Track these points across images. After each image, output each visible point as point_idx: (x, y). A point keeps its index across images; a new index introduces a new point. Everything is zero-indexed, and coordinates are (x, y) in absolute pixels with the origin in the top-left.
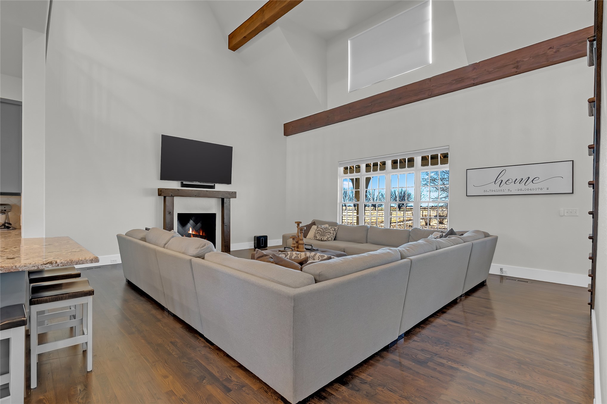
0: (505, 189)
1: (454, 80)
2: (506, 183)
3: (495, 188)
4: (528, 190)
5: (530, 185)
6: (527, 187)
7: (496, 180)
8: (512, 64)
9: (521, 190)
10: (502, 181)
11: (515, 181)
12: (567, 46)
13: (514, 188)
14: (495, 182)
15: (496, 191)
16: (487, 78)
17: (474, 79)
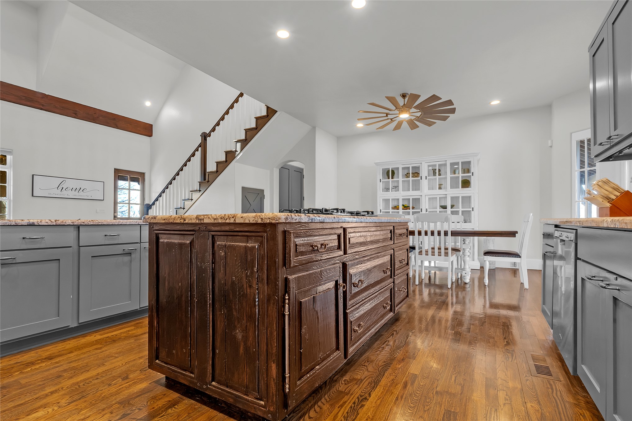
0: (65, 194)
1: (24, 96)
4: (80, 196)
5: (81, 193)
6: (79, 194)
7: (58, 187)
8: (73, 110)
9: (76, 195)
10: (63, 188)
11: (72, 189)
12: (103, 117)
13: (72, 194)
14: (58, 188)
15: (58, 194)
16: (54, 110)
17: (43, 105)
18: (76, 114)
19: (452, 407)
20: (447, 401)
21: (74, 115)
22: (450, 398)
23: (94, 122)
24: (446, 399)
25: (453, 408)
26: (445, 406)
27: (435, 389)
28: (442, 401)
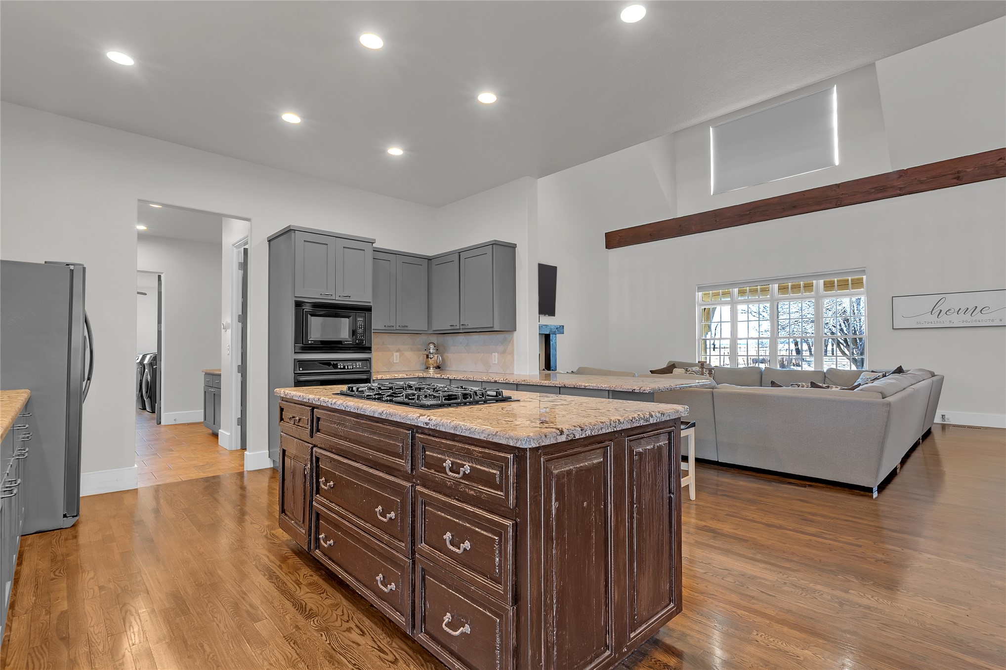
0: (945, 321)
1: (872, 189)
2: (946, 313)
3: (932, 320)
4: (976, 321)
5: (978, 316)
6: (974, 318)
7: (933, 310)
8: (953, 174)
9: (966, 321)
10: (941, 311)
11: (958, 311)
13: (957, 320)
14: (932, 312)
15: (933, 322)
16: (917, 189)
17: (900, 189)
18: (958, 178)
19: (185, 620)
20: (195, 621)
21: (955, 181)
22: (193, 625)
23: (998, 176)
24: (198, 622)
25: (183, 619)
26: (194, 616)
27: (218, 623)
28: (200, 618)
